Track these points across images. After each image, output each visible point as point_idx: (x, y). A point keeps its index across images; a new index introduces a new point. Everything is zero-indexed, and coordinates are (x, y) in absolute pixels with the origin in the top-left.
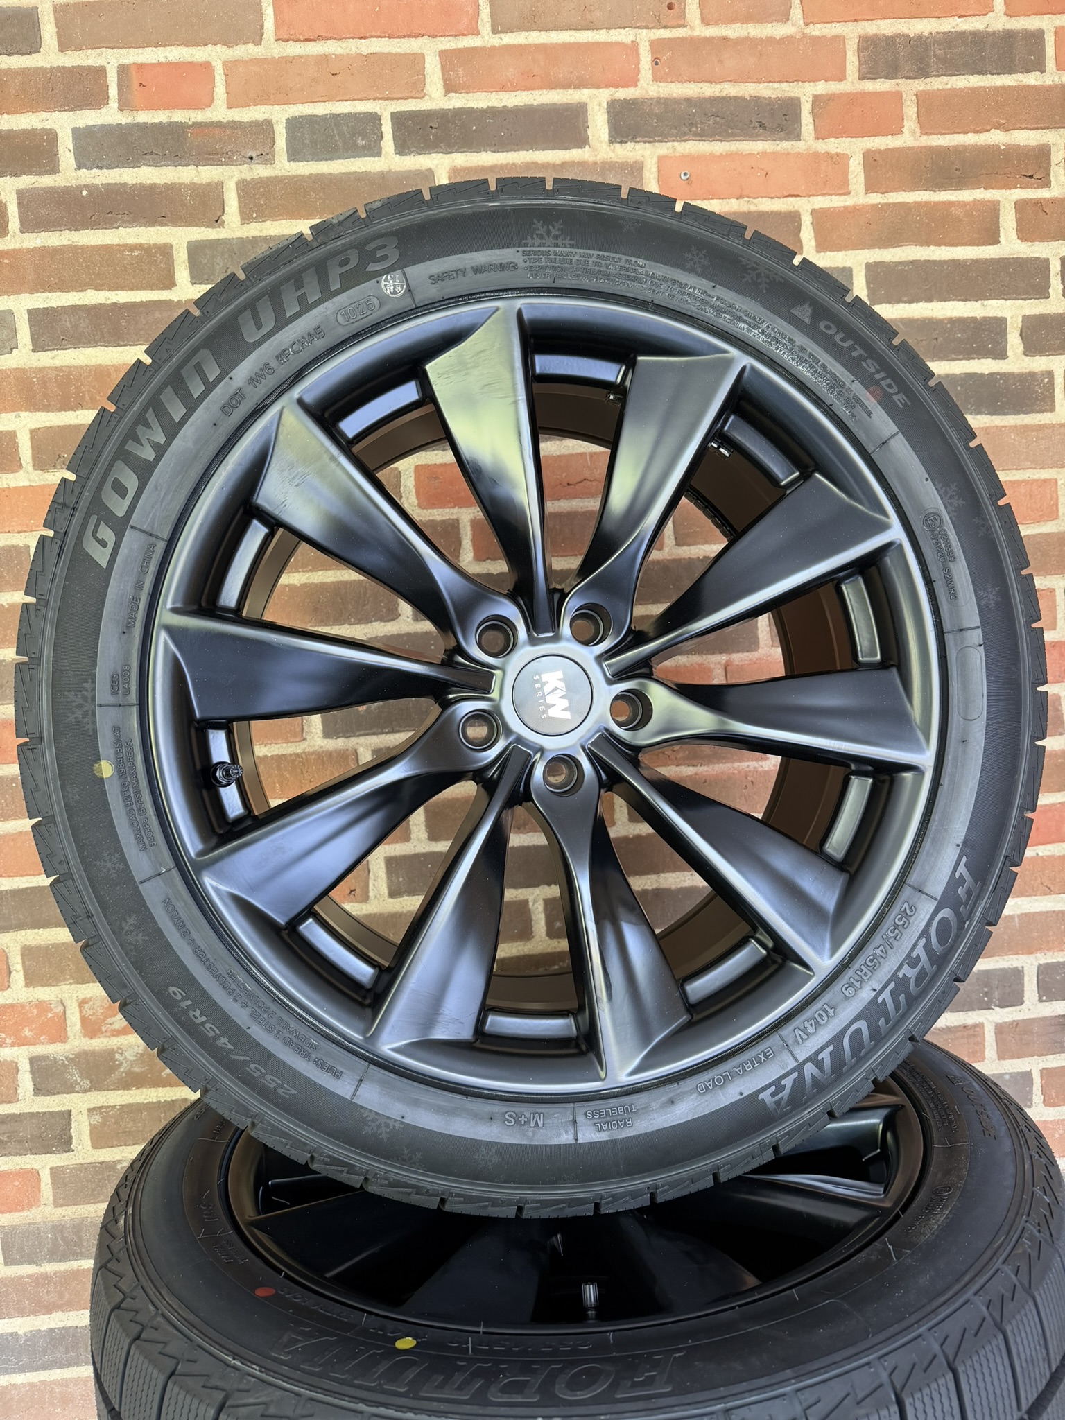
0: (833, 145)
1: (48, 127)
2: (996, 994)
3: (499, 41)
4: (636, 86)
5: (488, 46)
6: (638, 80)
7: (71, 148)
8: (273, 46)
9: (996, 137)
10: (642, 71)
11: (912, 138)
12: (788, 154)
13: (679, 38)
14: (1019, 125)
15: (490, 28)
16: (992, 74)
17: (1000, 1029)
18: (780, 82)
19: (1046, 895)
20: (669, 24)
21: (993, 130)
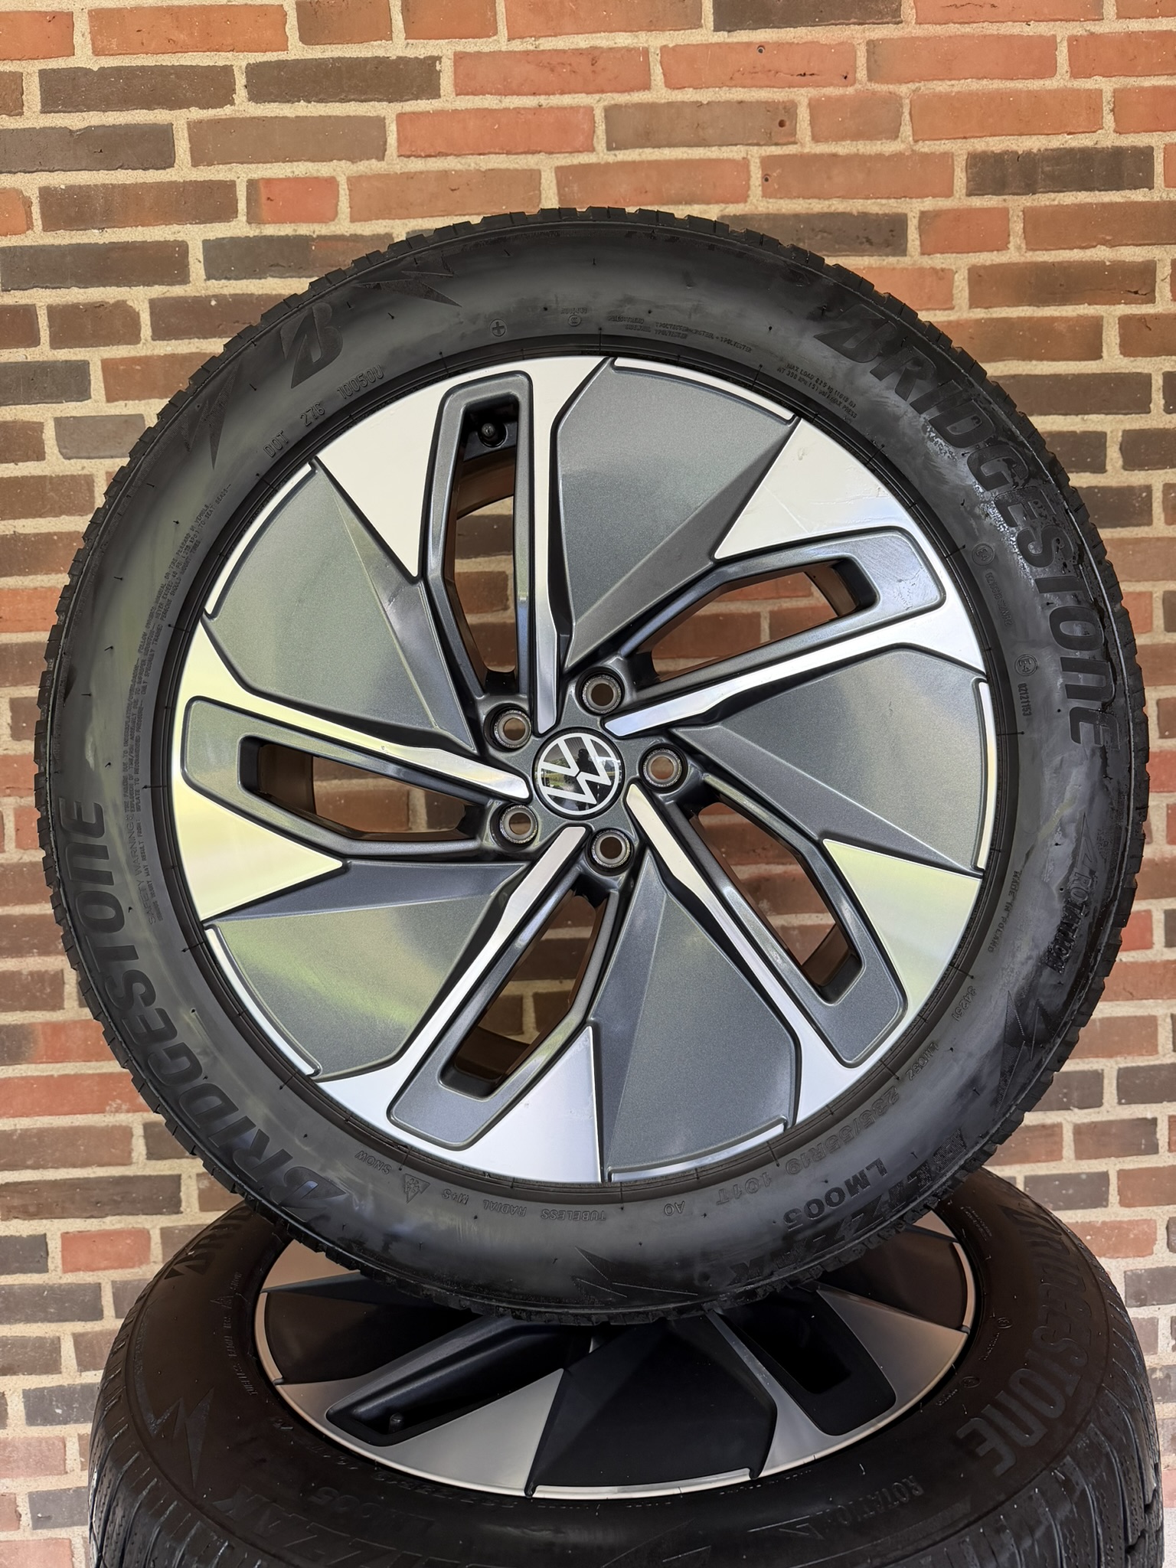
0: (939, 261)
1: (180, 239)
2: (1075, 1095)
3: (614, 157)
4: (746, 202)
5: (603, 163)
6: (748, 196)
7: (202, 260)
8: (395, 162)
9: (1101, 254)
10: (753, 188)
11: (1018, 254)
12: (894, 269)
13: (789, 155)
14: (1125, 242)
15: (605, 145)
16: (1100, 191)
17: (1079, 1130)
18: (888, 198)
19: (1128, 1000)
20: (780, 141)
21: (1099, 246)
